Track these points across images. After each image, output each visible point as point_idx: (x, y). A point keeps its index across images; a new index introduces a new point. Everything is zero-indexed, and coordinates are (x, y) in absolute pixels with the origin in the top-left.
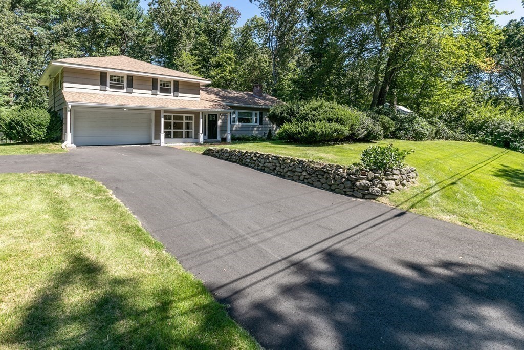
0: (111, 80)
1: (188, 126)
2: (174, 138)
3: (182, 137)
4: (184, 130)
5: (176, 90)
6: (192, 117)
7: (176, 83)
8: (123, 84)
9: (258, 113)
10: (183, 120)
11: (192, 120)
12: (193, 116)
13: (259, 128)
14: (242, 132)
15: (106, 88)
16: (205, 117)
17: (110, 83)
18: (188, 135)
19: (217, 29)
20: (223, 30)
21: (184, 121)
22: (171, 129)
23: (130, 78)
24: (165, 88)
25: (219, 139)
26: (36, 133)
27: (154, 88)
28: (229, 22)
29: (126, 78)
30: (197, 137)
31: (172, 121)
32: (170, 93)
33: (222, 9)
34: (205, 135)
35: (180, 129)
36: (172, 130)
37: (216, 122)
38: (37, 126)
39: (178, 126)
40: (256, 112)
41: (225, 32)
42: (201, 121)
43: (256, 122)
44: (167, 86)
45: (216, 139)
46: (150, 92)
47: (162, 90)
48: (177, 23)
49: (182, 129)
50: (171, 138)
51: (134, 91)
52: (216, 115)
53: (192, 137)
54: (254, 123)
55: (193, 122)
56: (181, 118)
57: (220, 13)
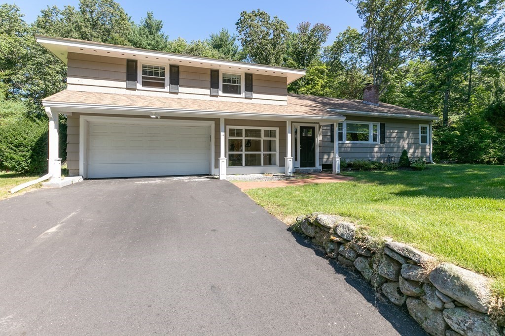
0: (144, 73)
1: (269, 146)
2: (246, 165)
3: (260, 164)
4: (262, 153)
5: (249, 88)
6: (275, 131)
7: (249, 77)
8: (164, 80)
9: (378, 125)
10: (260, 137)
11: (275, 137)
12: (277, 129)
13: (380, 148)
14: (357, 155)
15: (136, 85)
16: (296, 132)
17: (143, 78)
18: (269, 161)
19: (305, 49)
20: (312, 48)
21: (263, 138)
22: (242, 151)
23: (174, 69)
24: (231, 86)
25: (318, 166)
26: (12, 159)
27: (214, 85)
28: (318, 40)
29: (169, 69)
30: (283, 164)
31: (243, 138)
32: (240, 93)
33: (311, 28)
34: (296, 159)
35: (257, 151)
36: (244, 153)
37: (313, 139)
38: (17, 146)
39: (252, 145)
40: (375, 123)
41: (314, 51)
42: (289, 136)
43: (375, 139)
44: (234, 82)
45: (314, 166)
46: (207, 92)
47: (226, 90)
48: (266, 47)
49: (260, 151)
50: (241, 165)
51: (181, 89)
52: (313, 128)
53: (275, 164)
54: (371, 141)
55: (277, 139)
56: (257, 133)
57: (309, 32)
